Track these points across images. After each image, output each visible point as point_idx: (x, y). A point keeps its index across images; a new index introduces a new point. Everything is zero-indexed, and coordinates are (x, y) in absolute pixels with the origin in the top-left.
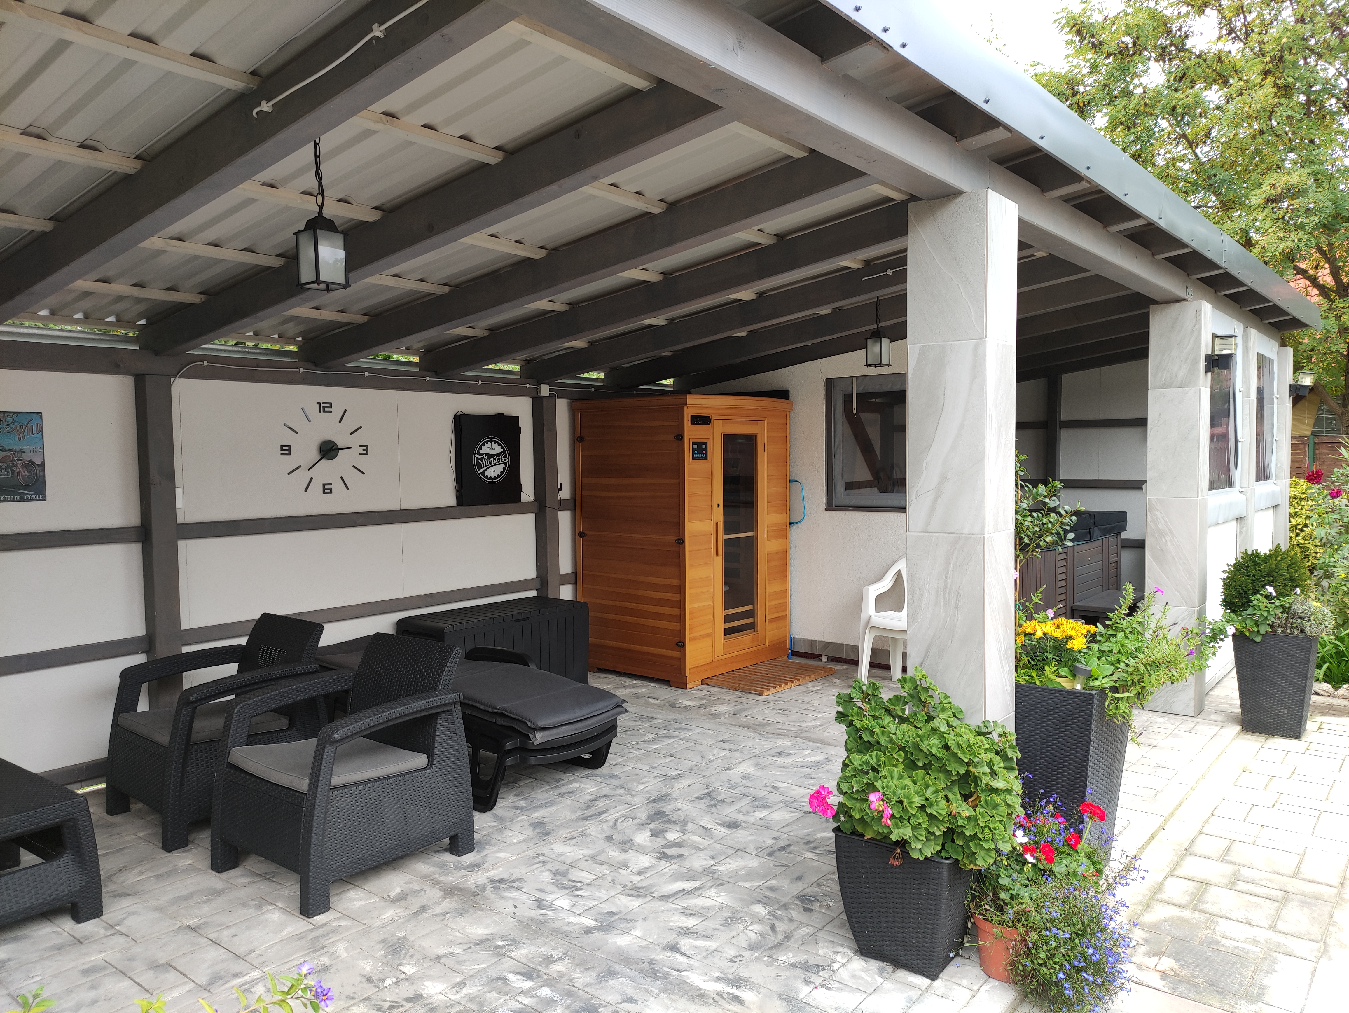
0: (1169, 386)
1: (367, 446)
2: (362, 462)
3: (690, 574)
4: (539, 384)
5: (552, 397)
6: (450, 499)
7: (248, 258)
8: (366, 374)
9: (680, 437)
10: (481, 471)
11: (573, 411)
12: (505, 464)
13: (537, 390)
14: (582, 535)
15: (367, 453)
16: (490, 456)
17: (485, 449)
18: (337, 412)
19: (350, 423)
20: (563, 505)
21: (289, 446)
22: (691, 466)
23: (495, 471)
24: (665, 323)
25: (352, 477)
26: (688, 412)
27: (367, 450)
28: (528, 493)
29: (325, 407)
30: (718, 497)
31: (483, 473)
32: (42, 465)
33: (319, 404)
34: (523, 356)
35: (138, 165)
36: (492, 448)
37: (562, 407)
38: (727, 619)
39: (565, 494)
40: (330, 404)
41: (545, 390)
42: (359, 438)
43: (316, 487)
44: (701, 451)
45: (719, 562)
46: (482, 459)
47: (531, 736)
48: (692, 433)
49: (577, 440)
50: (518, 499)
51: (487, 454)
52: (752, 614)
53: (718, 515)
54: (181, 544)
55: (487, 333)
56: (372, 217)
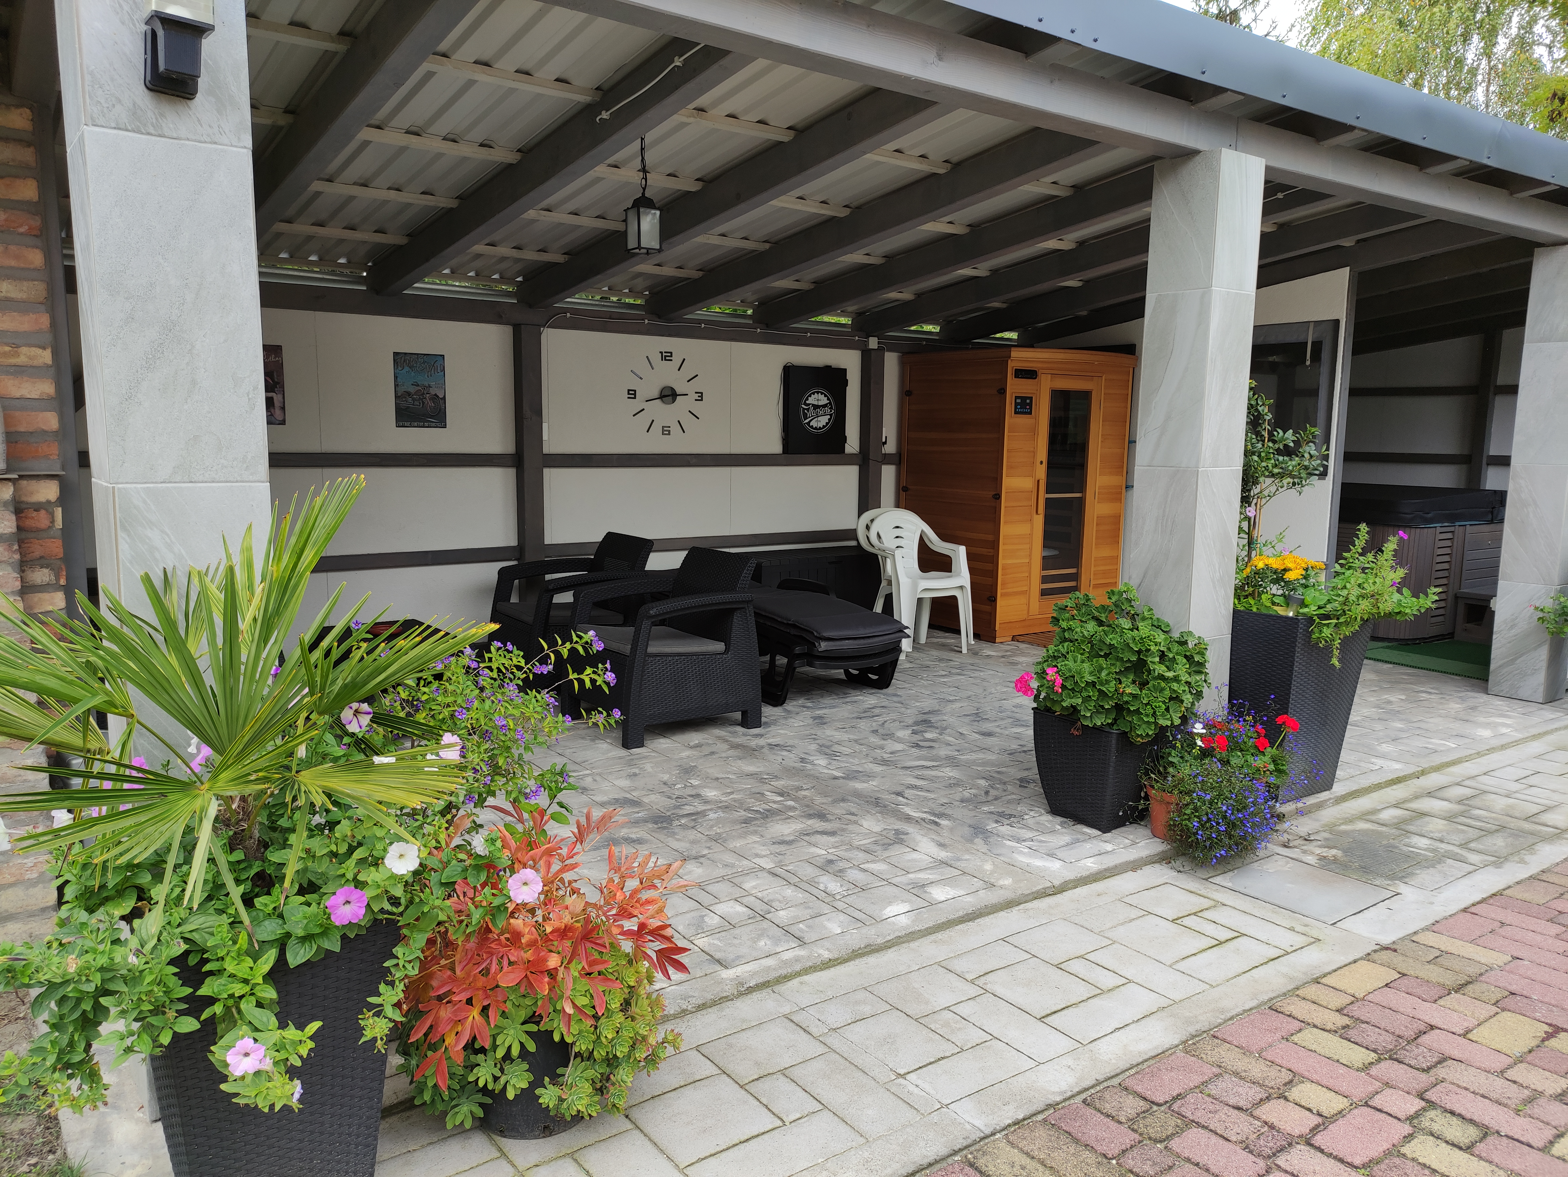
0: (1548, 340)
1: (702, 393)
2: (697, 408)
3: (1006, 530)
4: (868, 337)
5: (881, 350)
6: (775, 446)
7: (601, 224)
8: (703, 325)
9: (1002, 391)
10: (807, 421)
11: (902, 364)
12: (831, 415)
13: (866, 343)
14: (905, 489)
15: (702, 400)
16: (816, 407)
17: (812, 400)
18: (676, 360)
19: (688, 371)
20: (887, 459)
21: (635, 391)
22: (1011, 420)
23: (821, 421)
24: (987, 274)
25: (688, 421)
26: (1012, 365)
27: (702, 396)
28: (852, 445)
29: (666, 356)
30: (1042, 454)
31: (808, 423)
32: (444, 398)
33: (661, 353)
34: (852, 308)
35: (518, 156)
36: (818, 399)
37: (891, 362)
38: (1045, 579)
39: (890, 448)
40: (671, 353)
41: (873, 343)
42: (696, 385)
43: (657, 429)
44: (1025, 406)
45: (1039, 521)
46: (808, 410)
47: (817, 644)
48: (1015, 387)
49: (906, 393)
50: (842, 450)
51: (813, 405)
52: (1076, 577)
53: (1041, 472)
54: (546, 471)
55: (812, 287)
56: (694, 187)
